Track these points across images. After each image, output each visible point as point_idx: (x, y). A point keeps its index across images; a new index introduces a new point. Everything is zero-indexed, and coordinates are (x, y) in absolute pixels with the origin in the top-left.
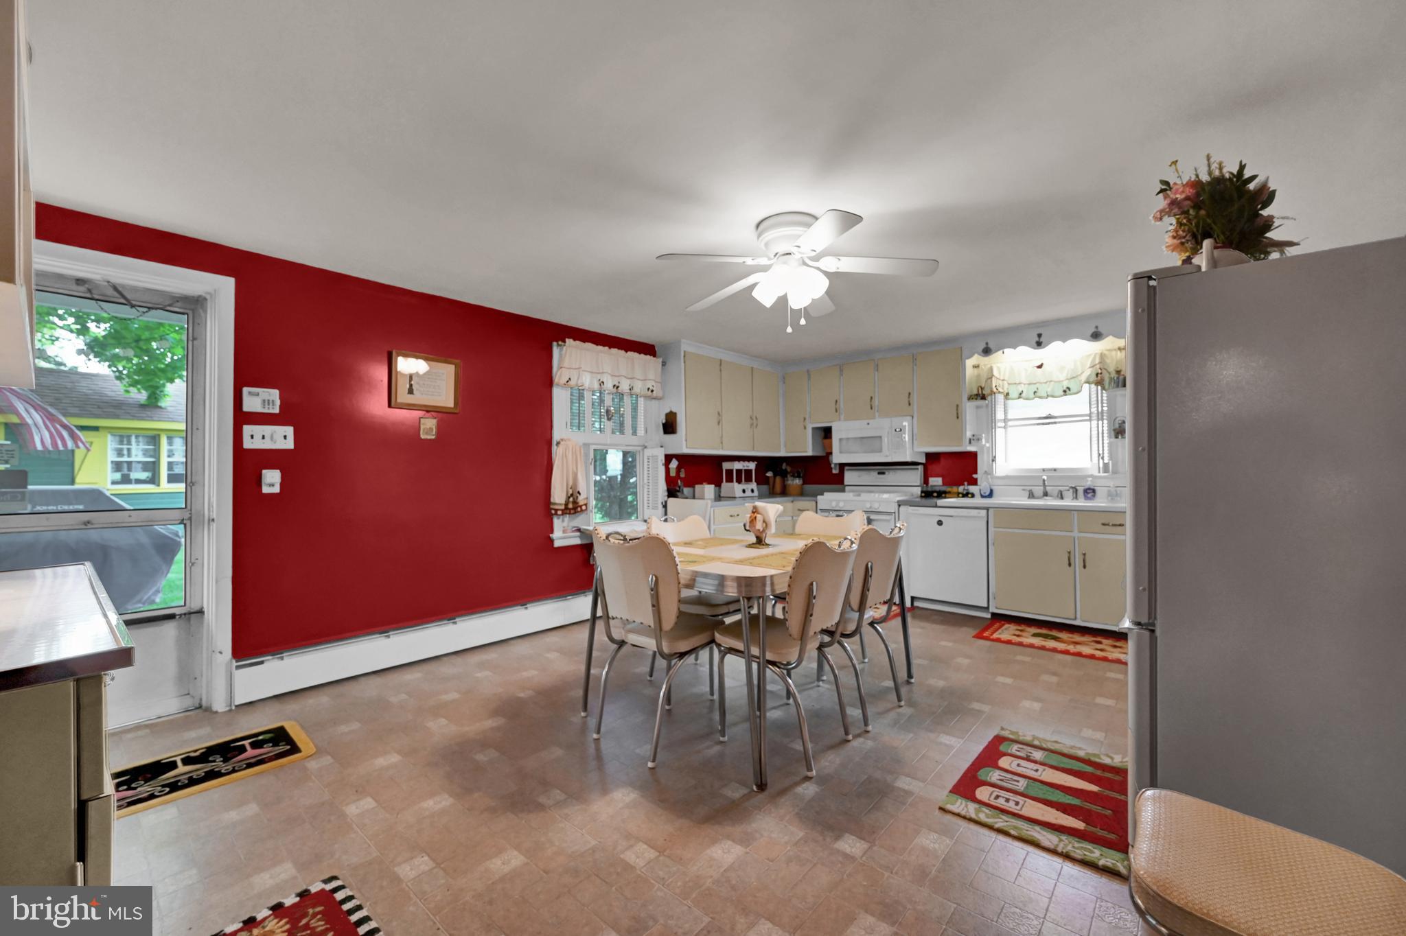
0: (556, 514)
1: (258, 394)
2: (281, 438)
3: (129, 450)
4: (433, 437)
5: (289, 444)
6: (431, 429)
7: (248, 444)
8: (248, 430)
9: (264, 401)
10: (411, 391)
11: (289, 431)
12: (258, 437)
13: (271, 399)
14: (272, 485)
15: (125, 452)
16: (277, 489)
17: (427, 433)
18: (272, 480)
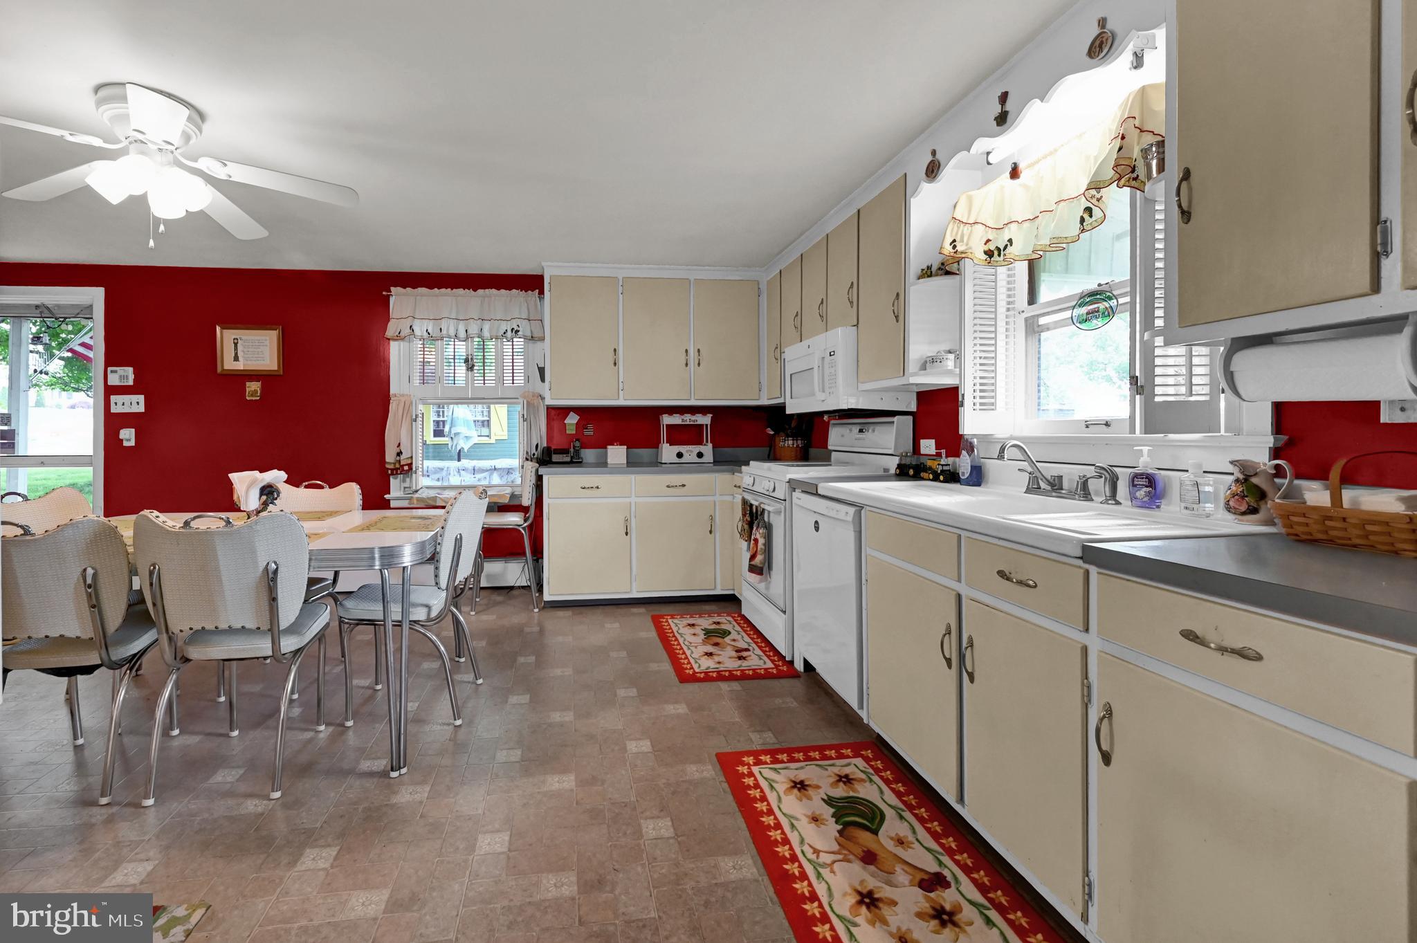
0: (392, 474)
1: (116, 372)
2: (135, 404)
3: (443, 412)
4: (258, 398)
5: (141, 409)
6: (256, 391)
7: (114, 410)
8: (113, 398)
9: (121, 376)
10: (236, 358)
11: (141, 398)
12: (120, 404)
13: (125, 374)
14: (129, 440)
15: (441, 414)
16: (132, 443)
17: (252, 395)
18: (128, 436)
